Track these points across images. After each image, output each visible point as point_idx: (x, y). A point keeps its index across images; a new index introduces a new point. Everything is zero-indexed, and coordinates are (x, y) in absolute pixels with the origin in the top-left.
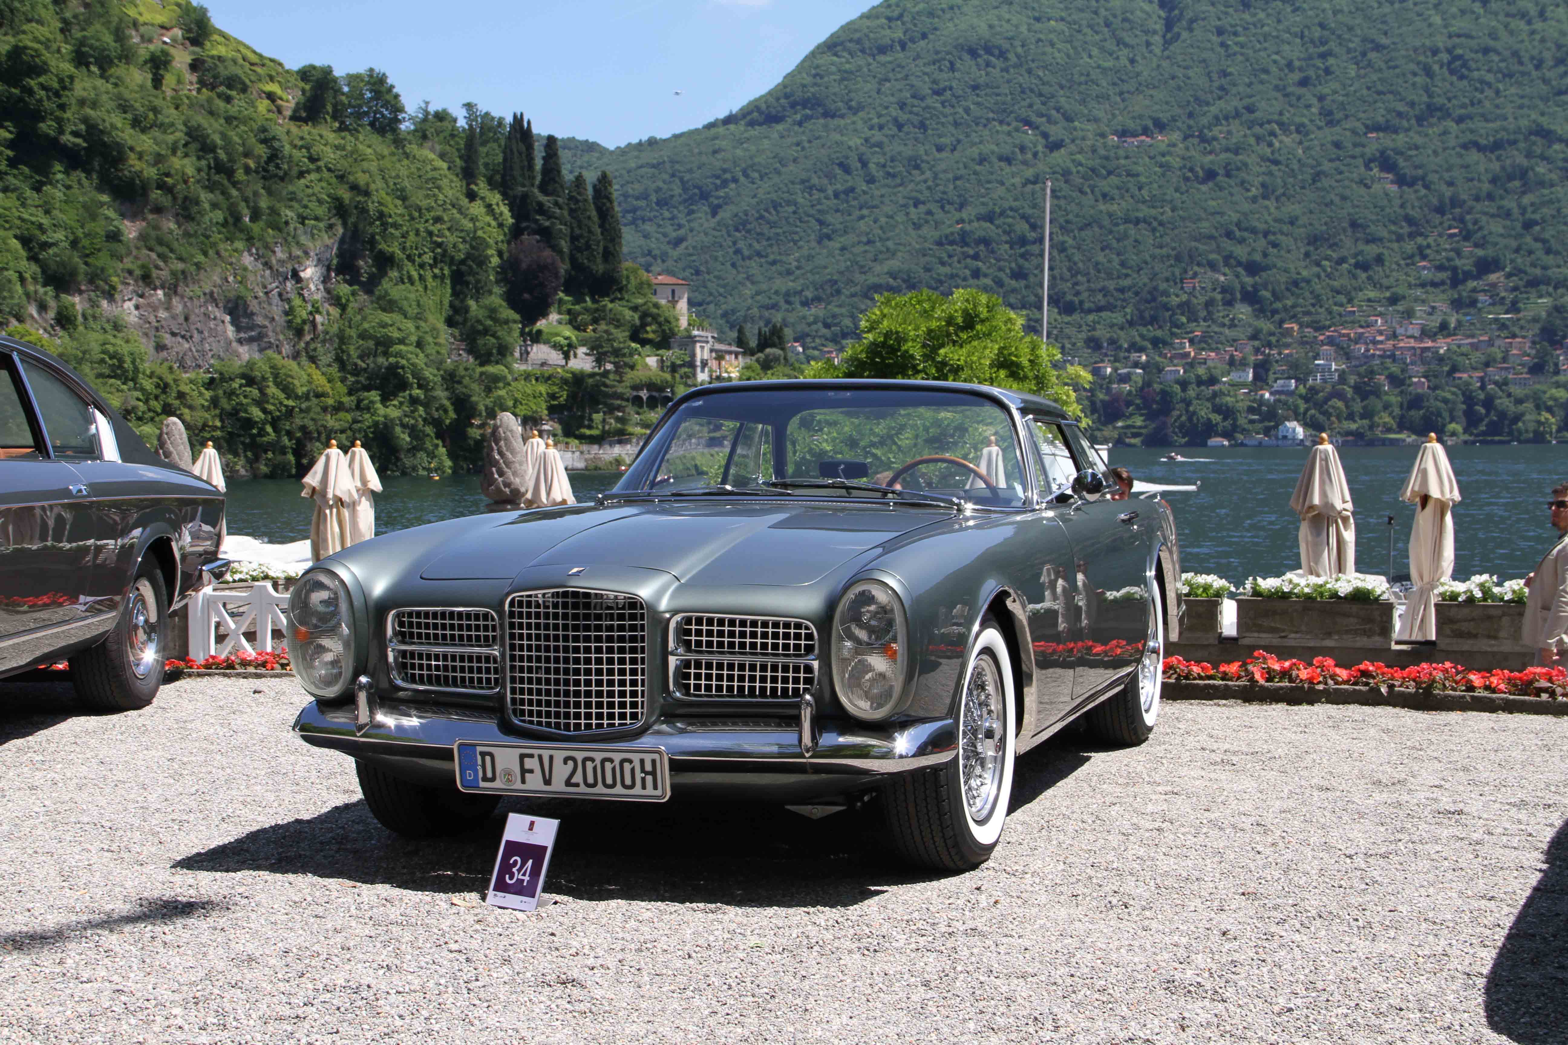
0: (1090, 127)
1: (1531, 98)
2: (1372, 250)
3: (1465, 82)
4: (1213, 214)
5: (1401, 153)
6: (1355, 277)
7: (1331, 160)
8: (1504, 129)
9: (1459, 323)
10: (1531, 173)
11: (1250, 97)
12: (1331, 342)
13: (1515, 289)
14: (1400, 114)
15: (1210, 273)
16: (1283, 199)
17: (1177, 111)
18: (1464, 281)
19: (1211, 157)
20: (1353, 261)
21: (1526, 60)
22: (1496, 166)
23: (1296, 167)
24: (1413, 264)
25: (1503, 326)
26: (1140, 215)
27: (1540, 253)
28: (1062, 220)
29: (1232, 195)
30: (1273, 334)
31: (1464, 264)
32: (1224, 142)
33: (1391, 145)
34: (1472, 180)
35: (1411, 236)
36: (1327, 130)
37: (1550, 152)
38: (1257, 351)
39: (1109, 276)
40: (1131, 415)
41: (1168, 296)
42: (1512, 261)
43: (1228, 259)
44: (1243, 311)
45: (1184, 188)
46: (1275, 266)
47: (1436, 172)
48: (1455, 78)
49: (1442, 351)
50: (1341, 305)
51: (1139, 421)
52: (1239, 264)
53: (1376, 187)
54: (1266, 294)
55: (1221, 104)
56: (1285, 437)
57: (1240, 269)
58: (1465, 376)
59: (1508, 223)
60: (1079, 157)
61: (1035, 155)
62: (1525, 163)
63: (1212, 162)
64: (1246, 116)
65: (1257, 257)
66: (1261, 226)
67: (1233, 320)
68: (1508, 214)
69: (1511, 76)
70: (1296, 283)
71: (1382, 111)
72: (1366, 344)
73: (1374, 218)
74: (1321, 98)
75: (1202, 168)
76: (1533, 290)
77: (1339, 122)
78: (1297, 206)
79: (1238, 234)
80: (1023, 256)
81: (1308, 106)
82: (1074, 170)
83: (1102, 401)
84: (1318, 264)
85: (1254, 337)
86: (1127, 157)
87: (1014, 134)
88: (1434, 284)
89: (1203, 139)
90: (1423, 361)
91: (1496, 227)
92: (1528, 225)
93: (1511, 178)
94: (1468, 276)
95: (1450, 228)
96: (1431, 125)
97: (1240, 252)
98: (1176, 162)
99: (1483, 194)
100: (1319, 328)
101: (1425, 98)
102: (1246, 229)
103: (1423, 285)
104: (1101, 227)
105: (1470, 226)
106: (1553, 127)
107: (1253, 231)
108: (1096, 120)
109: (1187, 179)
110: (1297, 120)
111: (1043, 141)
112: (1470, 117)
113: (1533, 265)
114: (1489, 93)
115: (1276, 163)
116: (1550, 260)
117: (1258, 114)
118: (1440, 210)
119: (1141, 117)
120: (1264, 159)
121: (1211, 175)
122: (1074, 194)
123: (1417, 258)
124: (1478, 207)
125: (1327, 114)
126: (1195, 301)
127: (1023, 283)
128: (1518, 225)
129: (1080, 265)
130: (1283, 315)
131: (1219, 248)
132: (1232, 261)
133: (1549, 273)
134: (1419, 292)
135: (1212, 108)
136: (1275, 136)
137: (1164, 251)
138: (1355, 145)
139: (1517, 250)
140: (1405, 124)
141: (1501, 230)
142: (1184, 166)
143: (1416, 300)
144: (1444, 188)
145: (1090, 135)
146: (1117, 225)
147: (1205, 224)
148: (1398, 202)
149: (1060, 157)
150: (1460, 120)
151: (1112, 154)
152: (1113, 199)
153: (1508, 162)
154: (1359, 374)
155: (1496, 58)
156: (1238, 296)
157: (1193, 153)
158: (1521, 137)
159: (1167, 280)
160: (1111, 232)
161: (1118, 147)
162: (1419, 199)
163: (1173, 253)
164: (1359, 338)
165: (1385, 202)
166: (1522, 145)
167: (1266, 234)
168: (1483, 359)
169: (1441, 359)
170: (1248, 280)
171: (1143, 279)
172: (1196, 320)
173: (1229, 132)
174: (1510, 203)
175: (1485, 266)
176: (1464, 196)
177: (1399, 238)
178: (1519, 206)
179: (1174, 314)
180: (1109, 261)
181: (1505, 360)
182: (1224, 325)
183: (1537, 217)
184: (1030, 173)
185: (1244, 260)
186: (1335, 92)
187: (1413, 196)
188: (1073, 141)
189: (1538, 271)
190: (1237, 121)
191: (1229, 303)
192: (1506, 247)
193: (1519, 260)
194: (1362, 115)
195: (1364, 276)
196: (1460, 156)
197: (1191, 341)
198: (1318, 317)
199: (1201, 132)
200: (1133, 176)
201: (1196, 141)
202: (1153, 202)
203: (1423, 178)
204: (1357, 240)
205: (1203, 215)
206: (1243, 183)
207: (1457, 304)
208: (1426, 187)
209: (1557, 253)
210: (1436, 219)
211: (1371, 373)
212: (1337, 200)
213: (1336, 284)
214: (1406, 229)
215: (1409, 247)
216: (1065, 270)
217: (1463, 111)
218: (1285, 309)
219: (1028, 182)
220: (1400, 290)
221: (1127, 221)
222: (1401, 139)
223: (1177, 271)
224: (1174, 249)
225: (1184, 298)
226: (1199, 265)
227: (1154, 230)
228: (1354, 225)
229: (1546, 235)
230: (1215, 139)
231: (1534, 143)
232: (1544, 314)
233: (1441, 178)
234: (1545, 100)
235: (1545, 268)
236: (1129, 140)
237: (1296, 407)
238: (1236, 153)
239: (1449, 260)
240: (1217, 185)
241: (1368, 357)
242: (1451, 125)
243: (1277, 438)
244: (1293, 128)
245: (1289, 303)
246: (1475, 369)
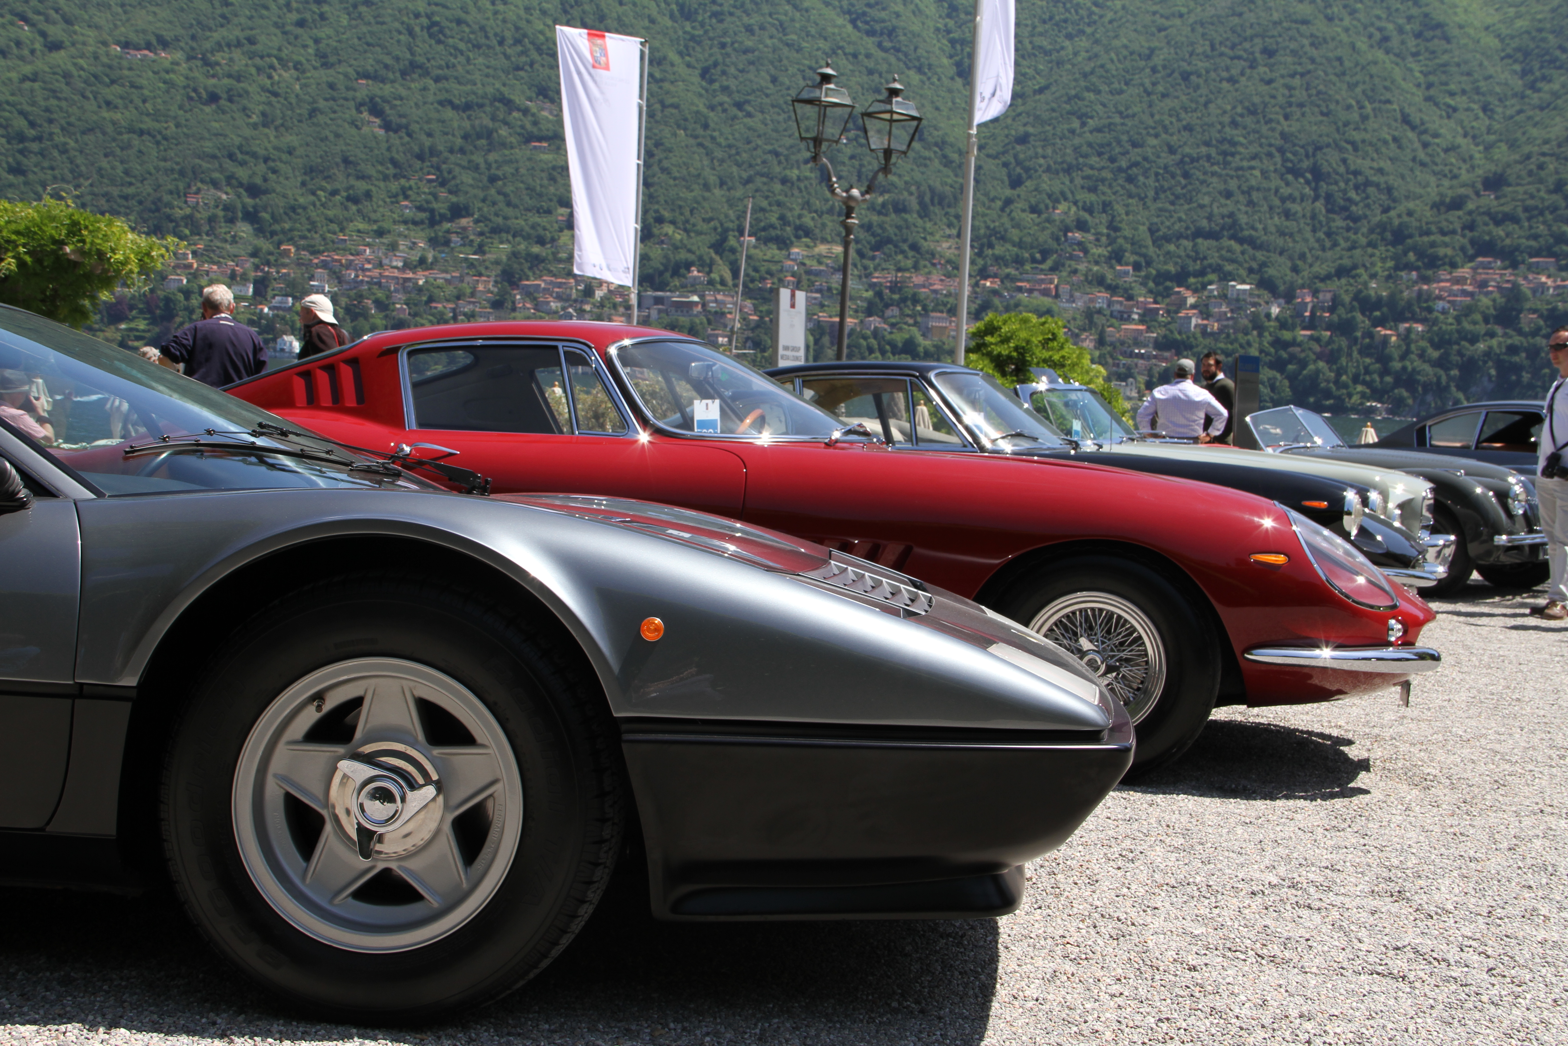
0: (92, 33)
1: (495, 69)
2: (362, 186)
3: (441, 47)
4: (216, 135)
5: (388, 102)
6: (346, 208)
7: (326, 100)
8: (475, 93)
9: (435, 259)
10: (495, 135)
11: (252, 29)
12: (324, 265)
13: (481, 234)
14: (386, 67)
15: (213, 191)
16: (282, 129)
17: (180, 31)
18: (440, 222)
19: (214, 81)
20: (345, 194)
21: (491, 35)
22: (467, 124)
23: (293, 101)
24: (397, 202)
25: (471, 265)
26: (143, 126)
27: (502, 205)
28: (63, 122)
29: (234, 119)
30: (271, 254)
31: (441, 207)
32: (226, 68)
33: (379, 93)
34: (446, 134)
35: (395, 176)
36: (322, 72)
37: (510, 119)
38: (257, 268)
39: (113, 182)
40: (134, 318)
41: (172, 208)
42: (480, 209)
43: (230, 179)
44: (244, 229)
45: (188, 107)
46: (274, 191)
47: (418, 122)
48: (433, 42)
49: (421, 282)
50: (335, 233)
51: (142, 325)
52: (241, 185)
53: (365, 130)
54: (265, 216)
55: (223, 32)
56: (282, 350)
57: (241, 190)
58: (440, 306)
59: (477, 175)
60: (81, 62)
61: (33, 52)
62: (491, 125)
63: (215, 86)
64: (247, 47)
65: (258, 181)
66: (262, 152)
67: (234, 237)
68: (476, 168)
69: (478, 46)
70: (293, 209)
71: (371, 61)
72: (356, 270)
73: (363, 156)
74: (317, 41)
75: (205, 89)
76: (497, 237)
77: (333, 65)
78: (294, 138)
79: (240, 156)
80: (21, 152)
81: (305, 47)
82: (75, 73)
83: (105, 302)
84: (314, 193)
85: (254, 254)
86: (130, 69)
87: (9, 27)
88: (415, 223)
89: (206, 63)
90: (405, 290)
91: (466, 178)
92: (493, 179)
93: (479, 136)
94: (443, 218)
95: (429, 174)
96: (413, 80)
97: (242, 174)
98: (180, 81)
99: (456, 148)
100: (315, 252)
101: (408, 56)
102: (247, 153)
103: (405, 222)
104: (104, 133)
105: (446, 175)
106: (512, 97)
107: (254, 155)
108: (98, 27)
109: (190, 99)
110: (295, 57)
111: (41, 39)
112: (447, 79)
113: (497, 215)
114: (461, 59)
115: (276, 94)
116: (509, 212)
117: (259, 47)
118: (420, 157)
119: (144, 32)
120: (264, 89)
121: (213, 98)
122: (76, 98)
123: (401, 198)
124: (452, 158)
125: (322, 56)
126: (198, 215)
127: (21, 179)
128: (485, 179)
129: (83, 168)
130: (281, 236)
131: (221, 169)
132: (234, 182)
133: (509, 223)
134: (402, 228)
135: (215, 35)
136: (275, 70)
137: (168, 164)
138: (348, 89)
139: (484, 200)
140: (391, 75)
141: (471, 182)
142: (188, 86)
143: (400, 235)
144: (423, 137)
145: (91, 41)
146: (120, 133)
147: (208, 144)
148: (384, 145)
149: (60, 57)
150: (437, 80)
151: (115, 63)
152: (116, 107)
153: (477, 122)
154: (349, 297)
155: (467, 30)
156: (240, 215)
157: (196, 74)
158: (487, 102)
159: (171, 192)
160: (114, 140)
161: (121, 58)
162: (403, 145)
163: (177, 167)
164: (349, 265)
165: (374, 144)
166: (488, 109)
167: (266, 160)
168: (455, 292)
169: (420, 290)
170: (249, 201)
171: (147, 189)
172: (199, 234)
173: (231, 60)
174: (478, 158)
175: (457, 212)
176: (441, 148)
177: (386, 178)
178: (486, 162)
179: (177, 226)
180: (113, 168)
181: (473, 294)
182: (226, 241)
183: (500, 173)
184: (27, 69)
185: (245, 181)
186: (329, 37)
187: (398, 142)
188: (73, 44)
189: (500, 220)
190: (239, 51)
191: (231, 221)
192: (475, 196)
193: (485, 209)
194: (353, 62)
195: (354, 208)
196: (438, 111)
197: (194, 253)
198: (312, 242)
199: (204, 55)
200: (137, 87)
201: (199, 63)
202: (156, 116)
203: (406, 127)
204: (348, 175)
205: (207, 135)
206: (244, 109)
207: (433, 242)
208: (409, 135)
209: (515, 206)
210: (418, 164)
211: (360, 297)
212: (331, 137)
213: (330, 213)
214: (391, 171)
215: (394, 186)
216: (66, 171)
217: (440, 72)
218: (283, 231)
219: (25, 79)
220: (386, 225)
221: (131, 130)
222: (387, 89)
223: (181, 186)
224: (177, 163)
225: (188, 211)
226: (202, 181)
227: (158, 143)
228: (346, 161)
229: (509, 189)
230: (218, 64)
231: (498, 109)
232: (504, 258)
233: (421, 129)
234: (507, 72)
235: (506, 218)
236: (132, 52)
237: (293, 322)
238: (239, 81)
239: (428, 202)
240: (219, 107)
241: (357, 283)
242: (430, 82)
243: (275, 350)
244: (291, 64)
245: (287, 226)
246: (448, 301)
